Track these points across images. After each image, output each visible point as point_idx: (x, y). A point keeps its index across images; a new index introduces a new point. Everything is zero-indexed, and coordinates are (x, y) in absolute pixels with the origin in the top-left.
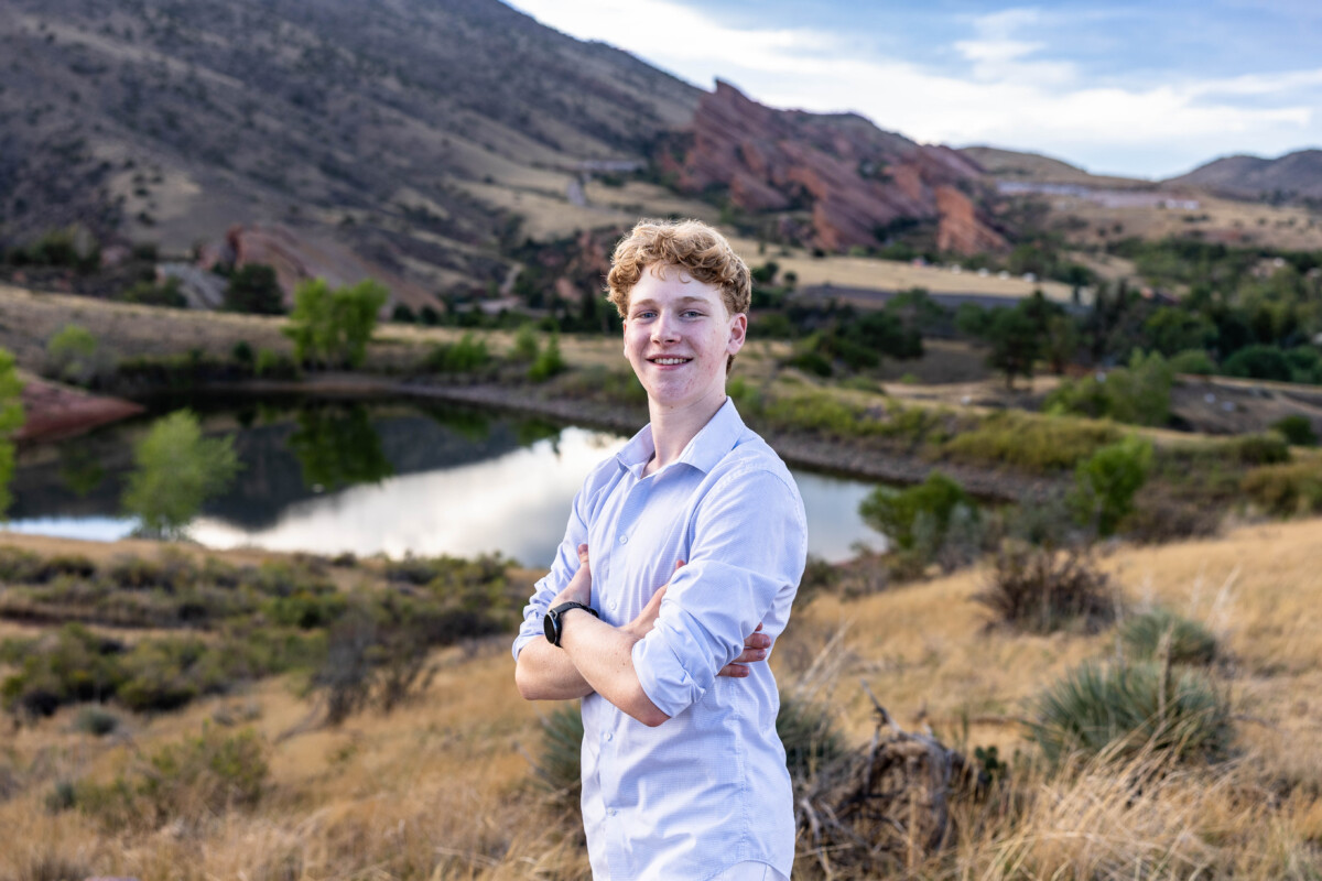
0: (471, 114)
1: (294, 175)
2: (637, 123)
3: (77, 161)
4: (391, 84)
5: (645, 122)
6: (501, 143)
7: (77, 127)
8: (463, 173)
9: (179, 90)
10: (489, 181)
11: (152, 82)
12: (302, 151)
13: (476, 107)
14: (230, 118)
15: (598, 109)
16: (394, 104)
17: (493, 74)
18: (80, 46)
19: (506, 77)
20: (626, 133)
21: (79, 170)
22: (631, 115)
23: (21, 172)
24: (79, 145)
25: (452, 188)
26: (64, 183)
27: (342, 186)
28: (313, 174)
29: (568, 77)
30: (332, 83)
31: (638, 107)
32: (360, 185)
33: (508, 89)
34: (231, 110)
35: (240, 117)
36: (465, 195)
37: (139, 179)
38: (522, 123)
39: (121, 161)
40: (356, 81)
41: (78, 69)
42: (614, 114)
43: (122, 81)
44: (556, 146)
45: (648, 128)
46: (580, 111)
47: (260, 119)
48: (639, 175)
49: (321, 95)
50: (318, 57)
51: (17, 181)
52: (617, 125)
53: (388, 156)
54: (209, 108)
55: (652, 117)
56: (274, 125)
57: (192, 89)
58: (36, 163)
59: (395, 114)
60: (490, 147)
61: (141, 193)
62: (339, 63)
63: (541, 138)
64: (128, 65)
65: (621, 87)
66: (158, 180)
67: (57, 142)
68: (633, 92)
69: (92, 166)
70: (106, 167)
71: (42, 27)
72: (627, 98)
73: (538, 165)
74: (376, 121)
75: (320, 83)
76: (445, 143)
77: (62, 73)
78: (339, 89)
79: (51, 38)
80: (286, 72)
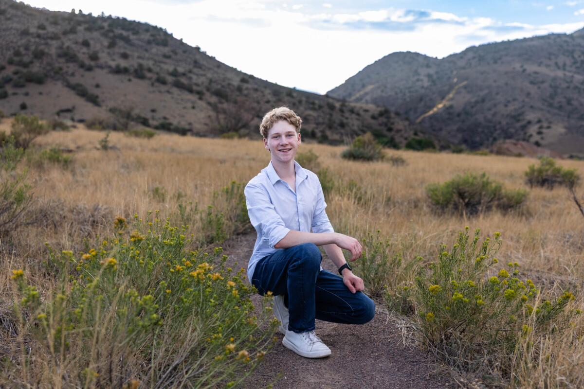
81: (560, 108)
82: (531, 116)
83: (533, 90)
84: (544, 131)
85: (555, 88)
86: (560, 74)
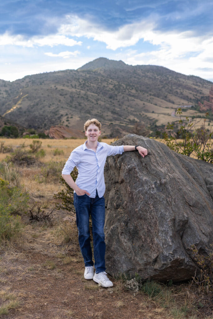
0: (152, 97)
1: (105, 114)
2: (196, 95)
3: (56, 115)
4: (133, 91)
5: (199, 94)
6: (159, 103)
7: (58, 107)
8: (147, 111)
9: (82, 97)
10: (153, 112)
11: (77, 96)
12: (108, 109)
13: (154, 95)
14: (93, 102)
15: (186, 93)
16: (133, 96)
17: (160, 86)
18: (62, 90)
19: (163, 87)
20: (193, 98)
21: (57, 117)
22: (195, 93)
23: (46, 118)
24: (58, 111)
25: (143, 114)
26: (54, 120)
27: (116, 116)
28: (110, 114)
29: (180, 85)
30: (119, 92)
31: (198, 91)
32: (120, 116)
33: (163, 90)
34: (93, 101)
35: (95, 102)
36: (146, 116)
37: (68, 118)
38: (165, 98)
39: (65, 114)
40: (125, 91)
41: (61, 95)
43: (70, 97)
44: (173, 103)
45: (199, 96)
46: (181, 93)
47: (99, 102)
48: (192, 108)
49: (116, 95)
50: (117, 87)
51: (45, 120)
52: (191, 96)
53: (129, 108)
54: (89, 100)
56: (103, 103)
57: (85, 97)
58: (49, 116)
59: (133, 98)
60: (156, 104)
61: (68, 121)
62: (122, 88)
63: (170, 101)
64: (72, 93)
65: (194, 86)
66: (72, 118)
67: (53, 111)
68: (197, 87)
69: (59, 115)
70: (62, 115)
71: (55, 87)
72: (195, 89)
73: (167, 108)
74: (128, 100)
75: (116, 93)
76: (144, 104)
77: (58, 95)
78: (120, 94)
79: (56, 89)
80: (109, 91)
81: (76, 107)
82: (62, 112)
83: (62, 98)
84: (69, 119)
85: (72, 97)
86: (74, 90)
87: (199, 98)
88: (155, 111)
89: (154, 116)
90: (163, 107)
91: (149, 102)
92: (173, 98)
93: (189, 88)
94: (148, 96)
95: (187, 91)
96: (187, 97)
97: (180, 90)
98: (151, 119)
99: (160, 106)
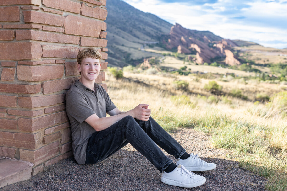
0: (119, 30)
2: (157, 32)
5: (159, 32)
6: (126, 37)
8: (117, 43)
10: (123, 45)
13: (120, 28)
15: (148, 29)
17: (124, 20)
19: (127, 21)
20: (154, 35)
22: (156, 31)
25: (115, 47)
29: (141, 21)
31: (157, 29)
33: (127, 24)
36: (118, 48)
38: (131, 32)
42: (152, 30)
44: (138, 38)
45: (160, 34)
46: (144, 29)
48: (157, 45)
52: (152, 33)
55: (160, 31)
60: (123, 38)
63: (135, 36)
65: (154, 24)
68: (156, 25)
72: (155, 26)
73: (134, 42)
76: (114, 36)
87: (160, 36)
88: (125, 44)
89: (125, 49)
90: (130, 41)
91: (117, 34)
92: (138, 33)
93: (150, 26)
94: (115, 29)
95: (149, 27)
96: (149, 33)
97: (142, 26)
98: (123, 51)
99: (127, 40)
